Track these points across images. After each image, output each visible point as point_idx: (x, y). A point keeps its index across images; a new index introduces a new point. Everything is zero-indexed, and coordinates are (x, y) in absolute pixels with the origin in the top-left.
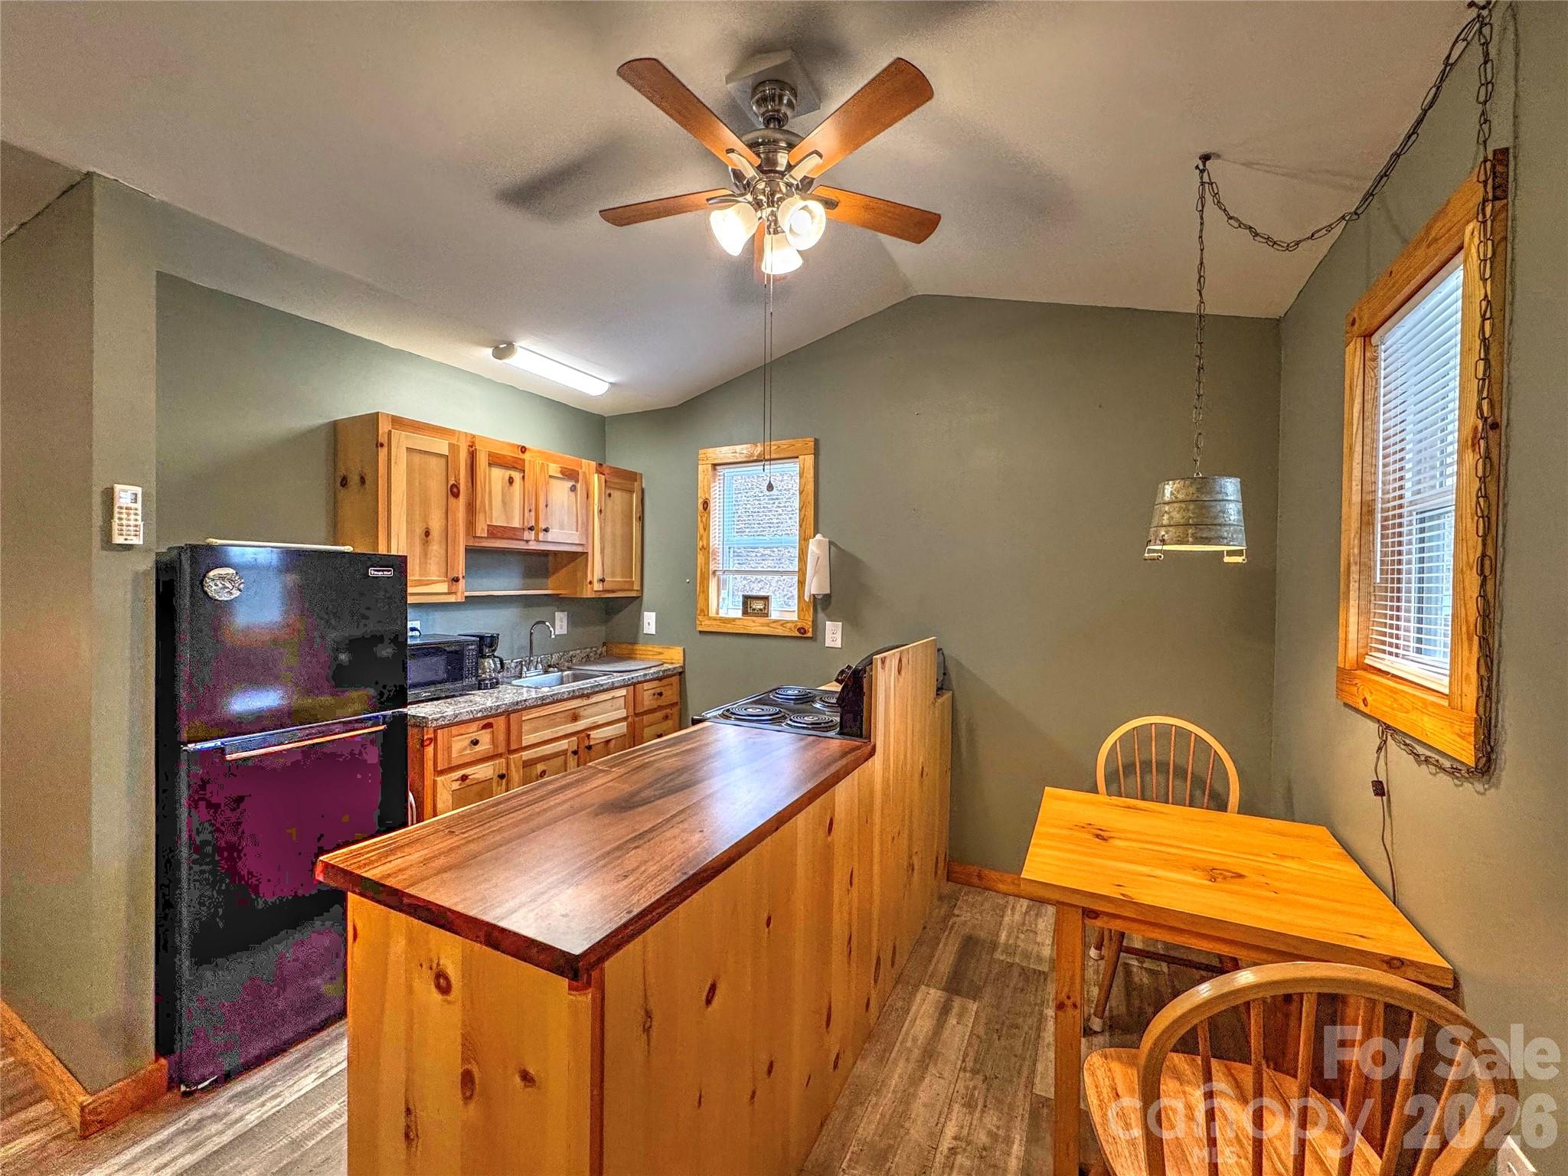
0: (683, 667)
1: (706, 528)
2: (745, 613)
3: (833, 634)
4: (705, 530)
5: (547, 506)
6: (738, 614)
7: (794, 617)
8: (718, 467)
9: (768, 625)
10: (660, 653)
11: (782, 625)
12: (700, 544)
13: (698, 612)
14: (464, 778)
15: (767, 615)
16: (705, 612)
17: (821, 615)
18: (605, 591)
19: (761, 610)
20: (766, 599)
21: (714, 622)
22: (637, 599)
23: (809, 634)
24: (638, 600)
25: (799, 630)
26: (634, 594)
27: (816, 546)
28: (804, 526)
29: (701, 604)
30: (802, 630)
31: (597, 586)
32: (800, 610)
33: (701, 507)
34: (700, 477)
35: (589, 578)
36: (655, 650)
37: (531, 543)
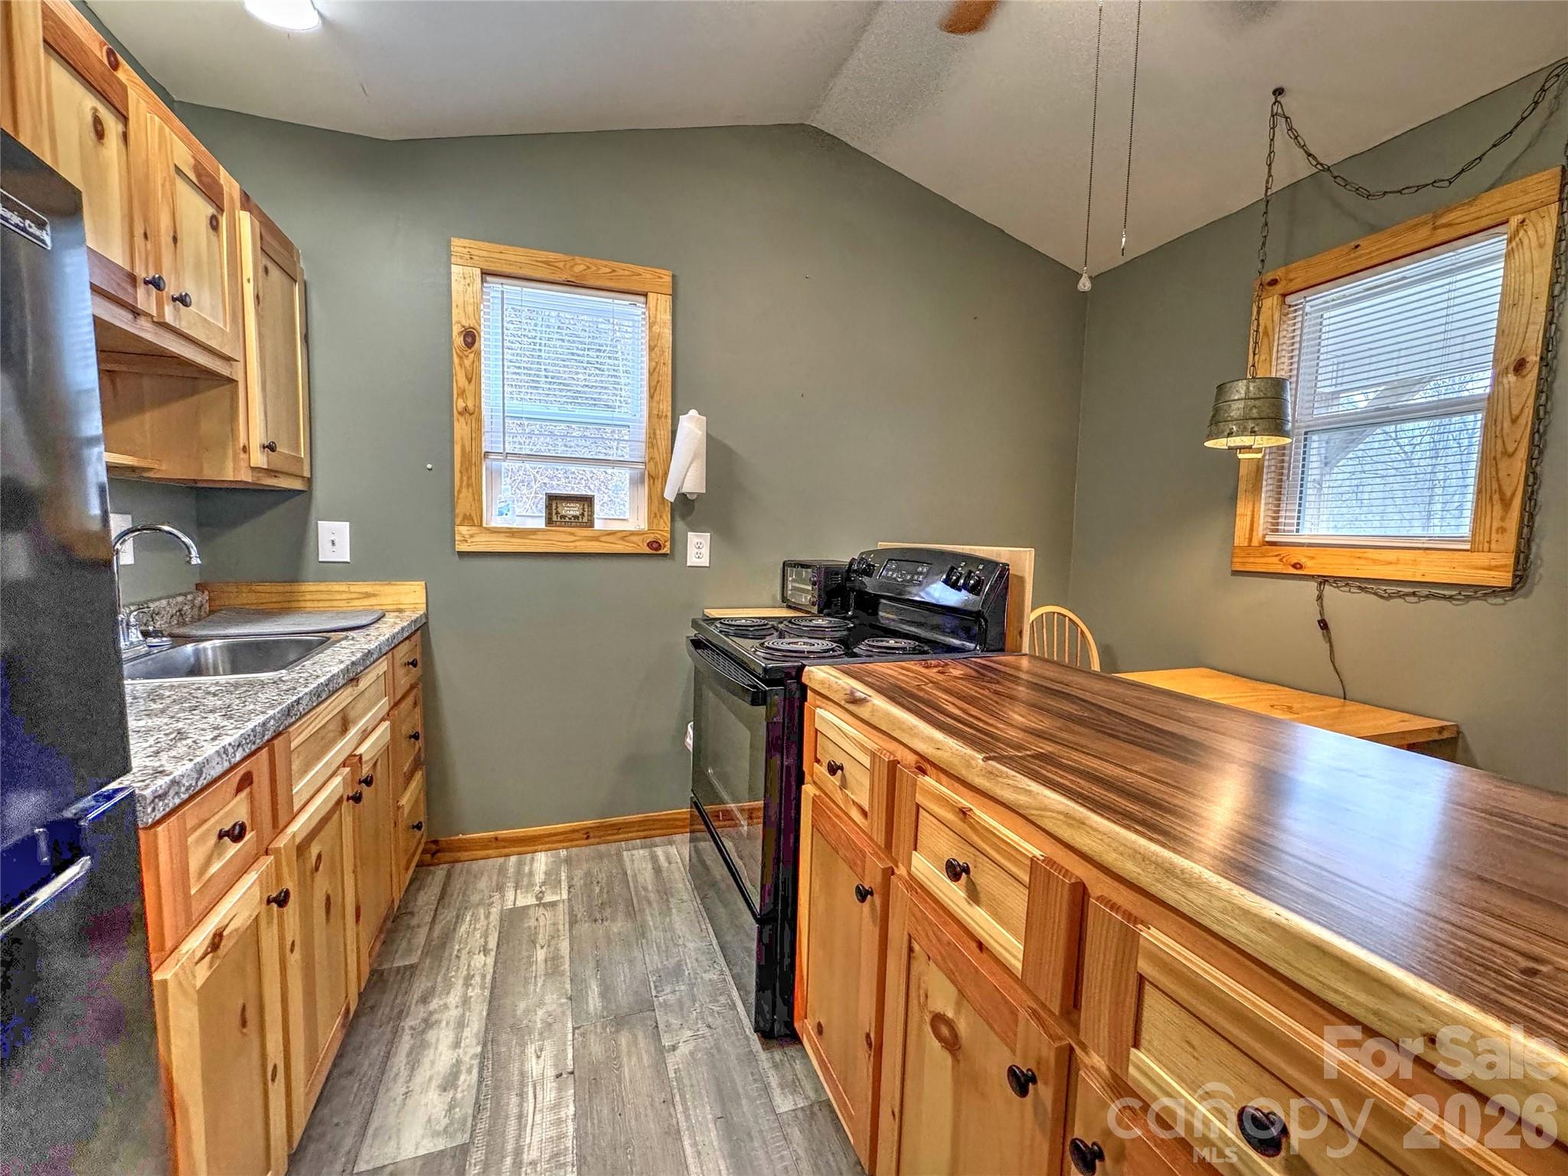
0: (426, 615)
1: (473, 377)
2: (549, 521)
3: (698, 549)
4: (470, 381)
5: (175, 239)
6: (541, 523)
7: (643, 526)
8: (489, 278)
9: (596, 539)
10: (368, 595)
11: (623, 538)
12: (460, 404)
13: (458, 520)
14: (217, 941)
15: (590, 524)
16: (474, 519)
17: (680, 525)
18: (271, 472)
19: (576, 517)
20: (587, 501)
21: (494, 537)
22: (302, 498)
23: (666, 550)
24: (298, 499)
25: (650, 545)
26: (297, 485)
27: (692, 427)
28: (656, 398)
29: (463, 506)
30: (655, 545)
31: (259, 459)
32: (653, 516)
33: (459, 341)
34: (455, 286)
35: (242, 441)
36: (353, 589)
37: (143, 322)
